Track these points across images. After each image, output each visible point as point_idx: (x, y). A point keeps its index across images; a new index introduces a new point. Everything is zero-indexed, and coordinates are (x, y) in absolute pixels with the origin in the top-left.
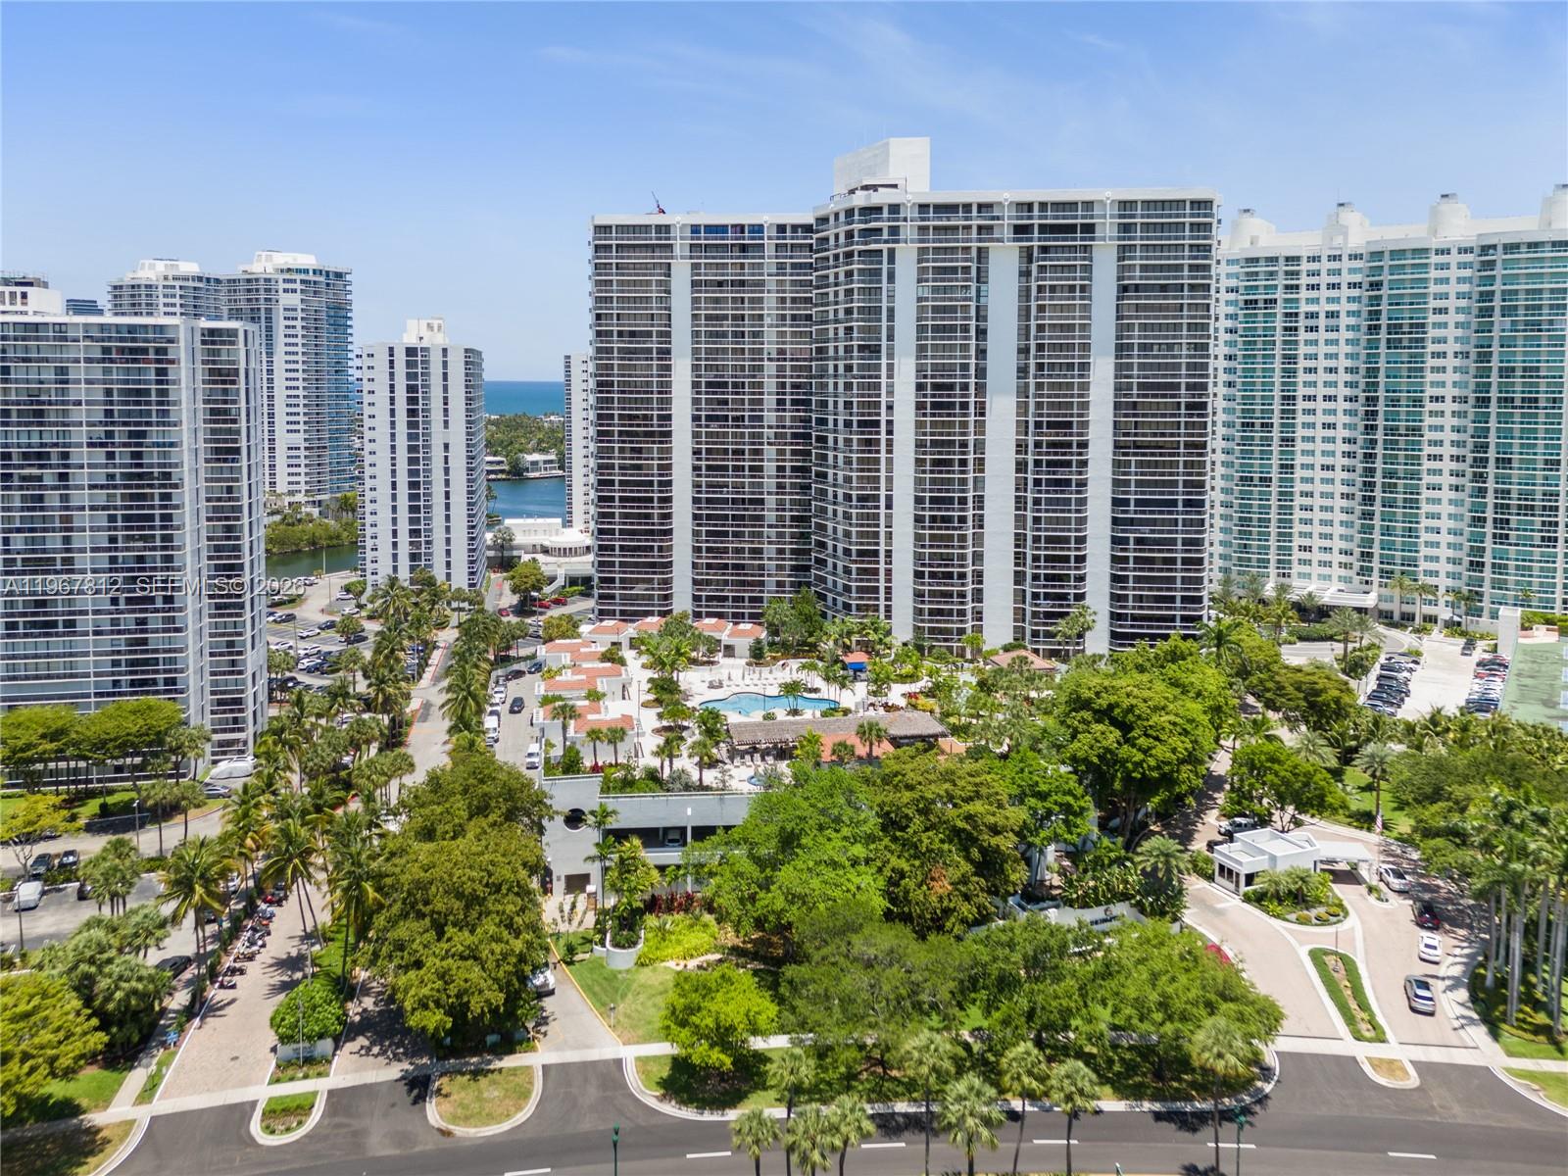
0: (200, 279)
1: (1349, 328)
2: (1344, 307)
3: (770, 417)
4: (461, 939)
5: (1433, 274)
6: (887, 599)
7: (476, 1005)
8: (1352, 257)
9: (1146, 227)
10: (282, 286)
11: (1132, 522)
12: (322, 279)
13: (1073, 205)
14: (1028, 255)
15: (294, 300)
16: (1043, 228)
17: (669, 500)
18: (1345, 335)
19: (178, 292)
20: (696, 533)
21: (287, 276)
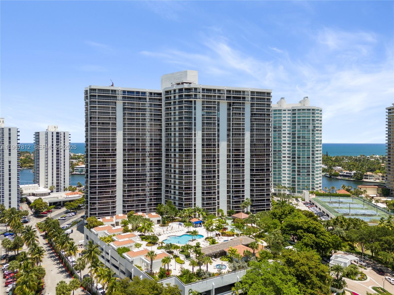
3: (148, 149)
6: (194, 201)
9: (257, 98)
13: (240, 92)
14: (229, 105)
16: (233, 97)
17: (115, 176)
20: (124, 186)
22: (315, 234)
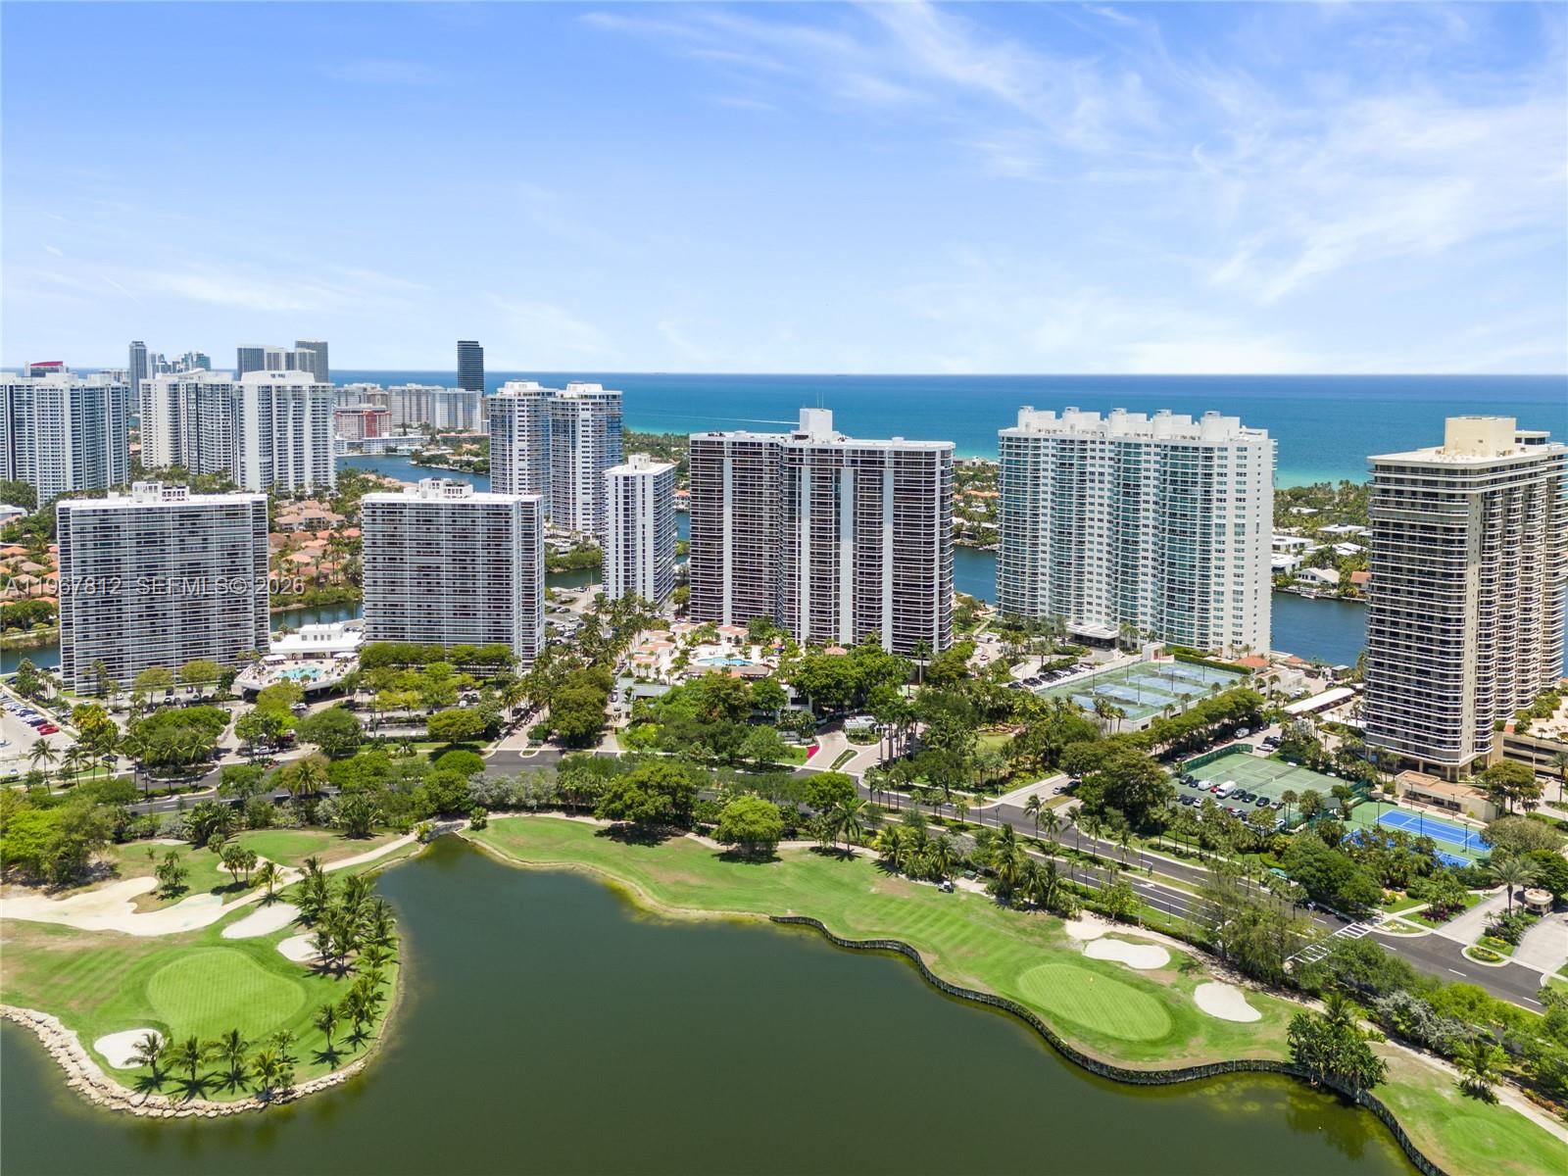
0: (538, 394)
1: (1109, 482)
2: (1107, 470)
3: (766, 532)
4: (575, 714)
5: (1144, 457)
7: (577, 731)
8: (1112, 443)
9: (905, 463)
10: (581, 407)
11: (901, 593)
12: (604, 401)
13: (874, 452)
14: (856, 473)
15: (587, 415)
16: (863, 462)
17: (721, 568)
18: (1107, 486)
19: (526, 403)
21: (584, 401)
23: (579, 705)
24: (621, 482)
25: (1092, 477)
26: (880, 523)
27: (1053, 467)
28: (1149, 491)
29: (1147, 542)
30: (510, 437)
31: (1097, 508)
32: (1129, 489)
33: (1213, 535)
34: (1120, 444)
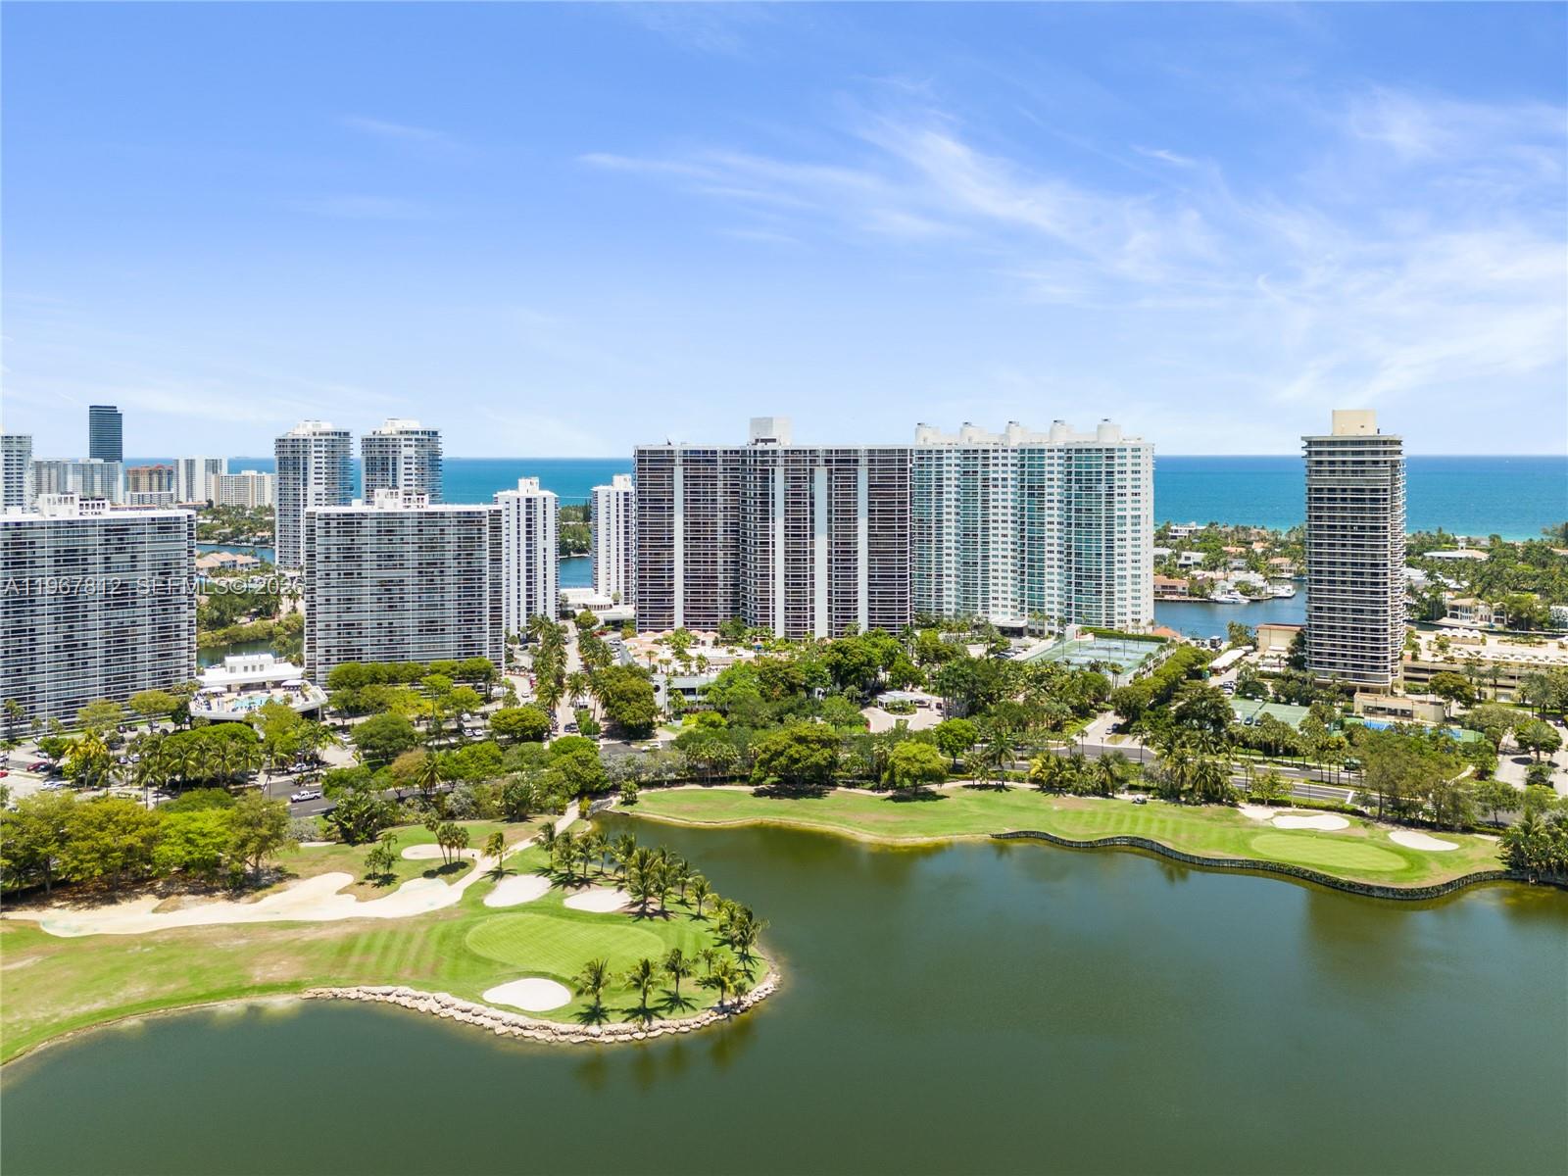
1: (1012, 486)
2: (1010, 476)
3: (720, 538)
4: (636, 705)
5: (1047, 461)
6: (773, 619)
7: (639, 726)
8: (1013, 451)
9: (879, 461)
10: (403, 443)
11: (876, 584)
12: (426, 437)
13: (849, 451)
14: (830, 472)
15: (411, 452)
16: (837, 461)
17: (672, 577)
18: (1010, 489)
19: (324, 443)
20: (685, 593)
21: (407, 437)
22: (844, 653)
23: (639, 695)
24: (523, 504)
25: (995, 483)
26: (855, 519)
27: (957, 475)
28: (1054, 490)
29: (1053, 537)
30: (305, 480)
31: (1001, 511)
32: (1032, 489)
33: (1116, 526)
34: (1023, 451)
